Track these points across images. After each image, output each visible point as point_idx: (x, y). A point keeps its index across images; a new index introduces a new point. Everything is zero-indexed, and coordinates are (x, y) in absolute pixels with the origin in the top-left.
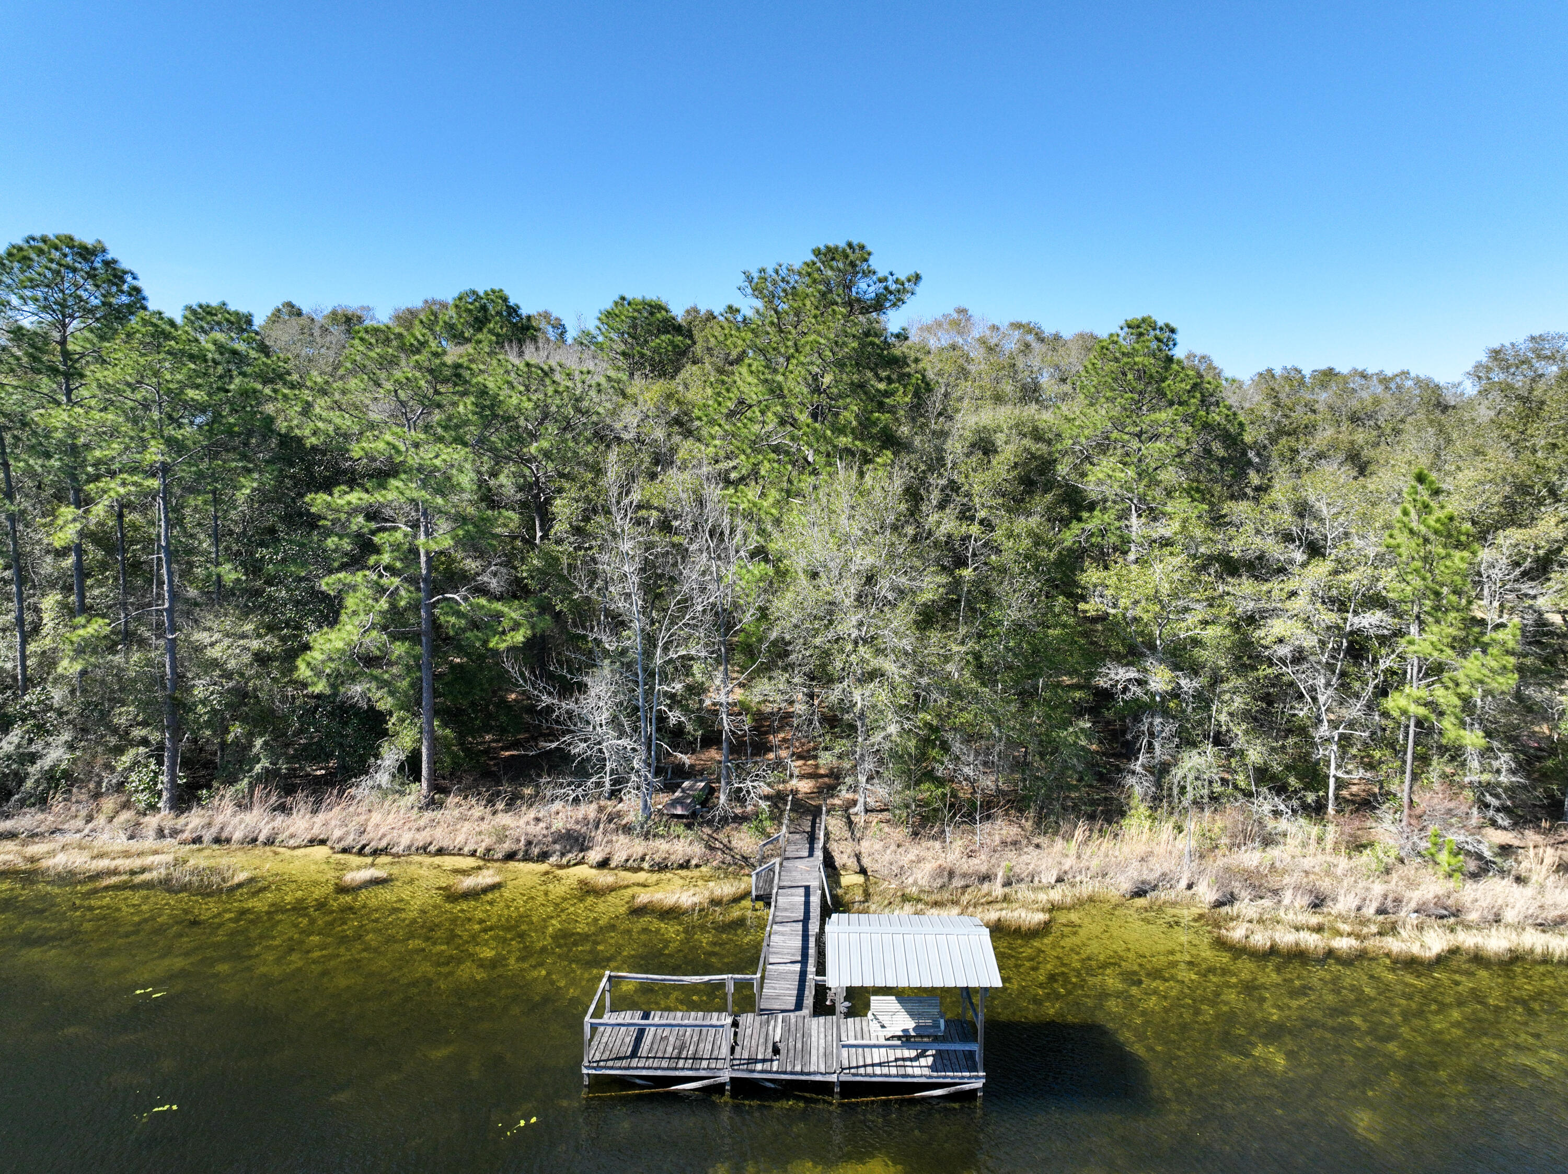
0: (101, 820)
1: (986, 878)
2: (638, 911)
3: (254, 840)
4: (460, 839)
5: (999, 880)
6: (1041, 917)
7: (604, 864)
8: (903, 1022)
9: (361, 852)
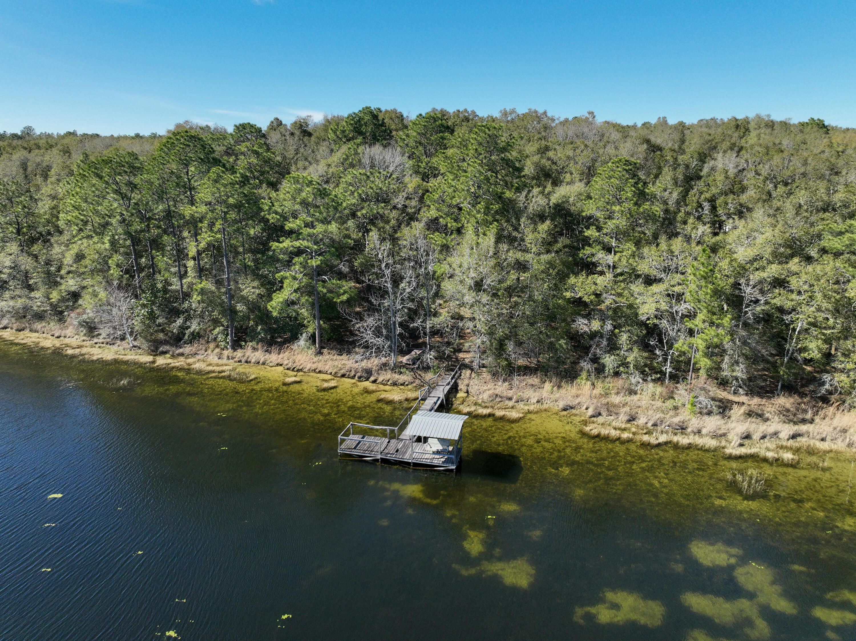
0: (209, 351)
1: (510, 399)
2: (379, 401)
3: (259, 363)
4: (327, 368)
5: (514, 400)
6: (521, 415)
7: (374, 382)
8: (438, 447)
9: (293, 370)
